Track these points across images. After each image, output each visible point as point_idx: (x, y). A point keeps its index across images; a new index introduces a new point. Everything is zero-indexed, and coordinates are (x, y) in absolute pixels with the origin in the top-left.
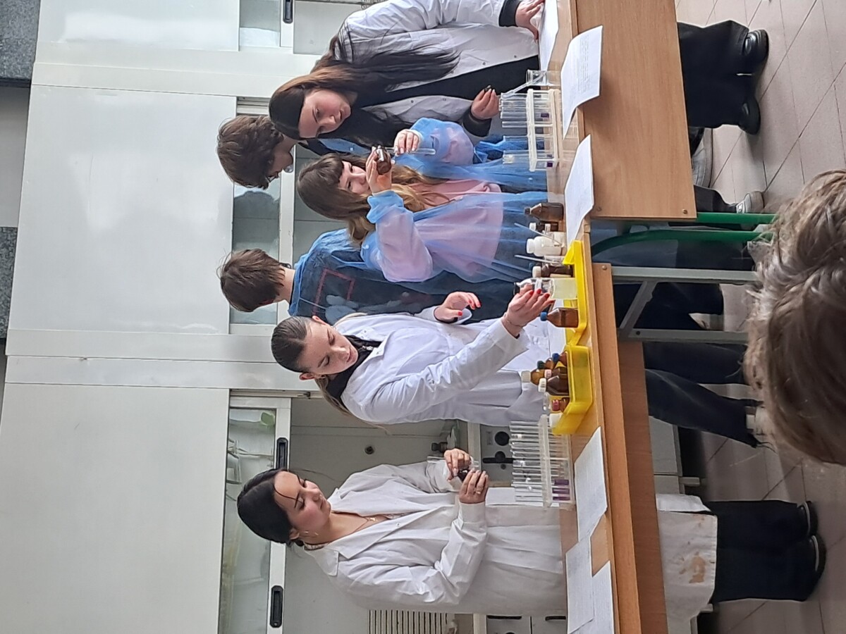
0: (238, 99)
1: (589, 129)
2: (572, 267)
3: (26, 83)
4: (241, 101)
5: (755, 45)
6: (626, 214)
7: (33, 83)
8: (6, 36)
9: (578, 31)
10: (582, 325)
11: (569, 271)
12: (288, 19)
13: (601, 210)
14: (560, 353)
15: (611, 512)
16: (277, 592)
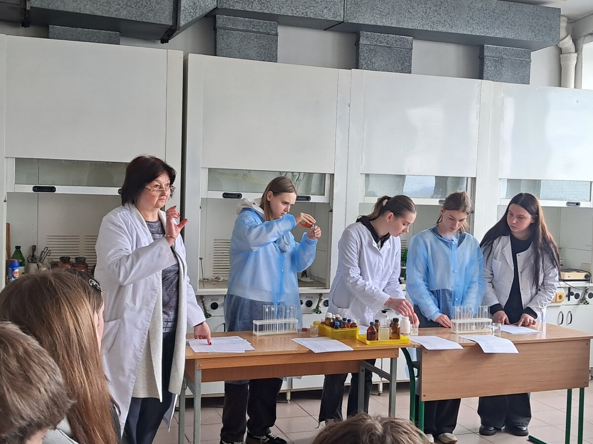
1: (466, 348)
3: (481, 77)
6: (424, 366)
7: (482, 81)
8: (504, 69)
16: (239, 196)
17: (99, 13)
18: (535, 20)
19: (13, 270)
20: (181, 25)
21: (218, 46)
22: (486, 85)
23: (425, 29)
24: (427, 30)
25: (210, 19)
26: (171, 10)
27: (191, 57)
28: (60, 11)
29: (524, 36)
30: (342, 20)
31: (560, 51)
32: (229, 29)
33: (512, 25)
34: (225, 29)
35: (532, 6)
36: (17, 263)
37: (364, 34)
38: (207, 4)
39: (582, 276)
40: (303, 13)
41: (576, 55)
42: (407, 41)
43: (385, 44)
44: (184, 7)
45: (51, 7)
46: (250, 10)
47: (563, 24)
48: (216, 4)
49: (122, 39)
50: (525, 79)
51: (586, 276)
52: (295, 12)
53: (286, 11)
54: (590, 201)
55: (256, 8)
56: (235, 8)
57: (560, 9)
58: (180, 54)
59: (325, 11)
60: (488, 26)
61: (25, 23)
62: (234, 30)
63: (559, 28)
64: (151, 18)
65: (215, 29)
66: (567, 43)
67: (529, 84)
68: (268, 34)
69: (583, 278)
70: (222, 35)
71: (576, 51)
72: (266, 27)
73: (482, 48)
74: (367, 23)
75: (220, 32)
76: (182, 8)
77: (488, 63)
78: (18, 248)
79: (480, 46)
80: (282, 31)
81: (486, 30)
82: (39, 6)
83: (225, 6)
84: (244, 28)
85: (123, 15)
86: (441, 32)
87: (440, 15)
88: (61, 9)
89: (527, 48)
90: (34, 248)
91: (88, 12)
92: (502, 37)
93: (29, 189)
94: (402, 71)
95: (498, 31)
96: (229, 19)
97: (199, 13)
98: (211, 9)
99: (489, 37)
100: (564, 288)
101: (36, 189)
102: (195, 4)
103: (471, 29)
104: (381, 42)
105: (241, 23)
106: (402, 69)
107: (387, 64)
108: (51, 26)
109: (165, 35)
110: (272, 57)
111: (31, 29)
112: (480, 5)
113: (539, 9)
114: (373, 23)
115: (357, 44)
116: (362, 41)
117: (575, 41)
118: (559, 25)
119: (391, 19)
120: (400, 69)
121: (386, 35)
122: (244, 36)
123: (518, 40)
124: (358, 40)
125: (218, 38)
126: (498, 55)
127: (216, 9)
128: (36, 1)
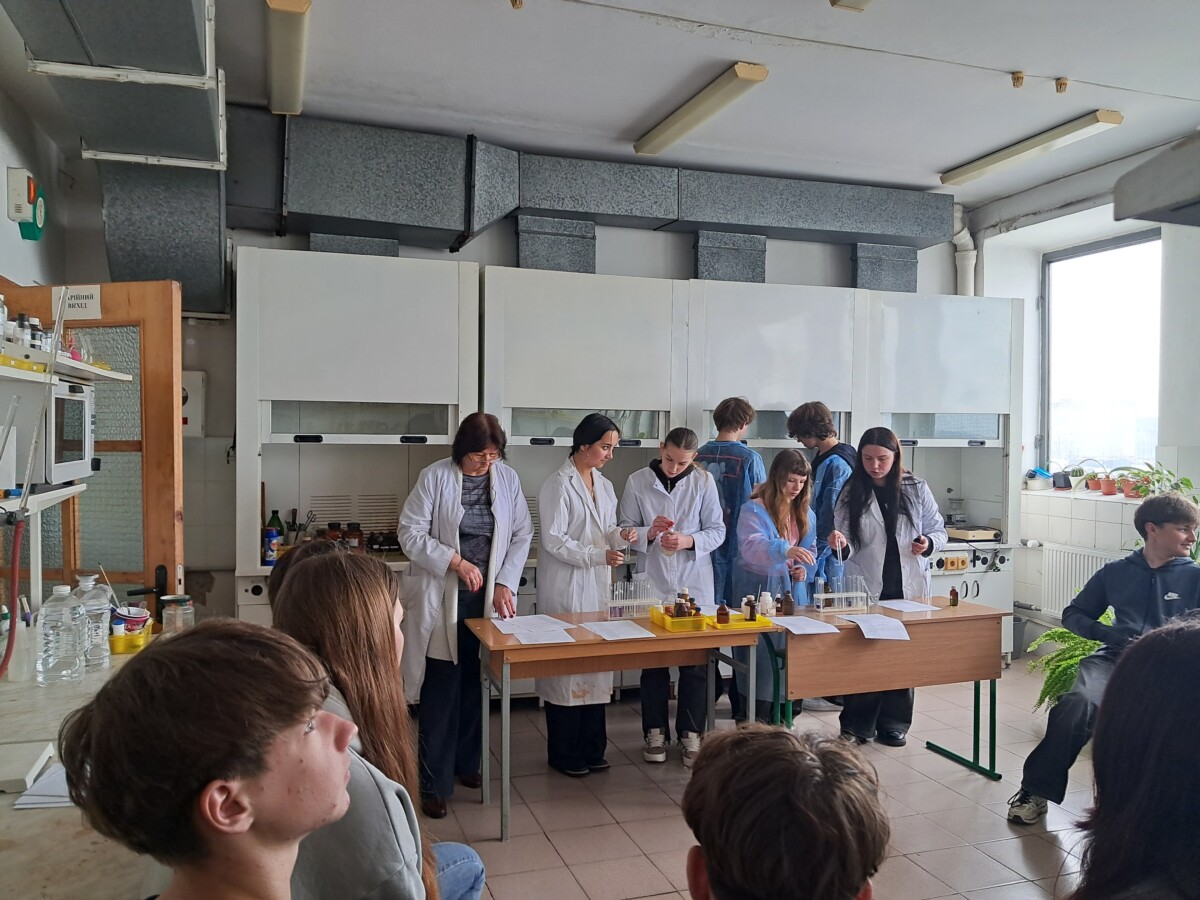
0: (850, 413)
1: (843, 631)
3: (854, 284)
4: (849, 415)
5: (896, 738)
6: (790, 655)
7: (855, 289)
8: (883, 273)
9: (907, 625)
11: (752, 618)
13: (792, 639)
14: (701, 612)
15: (604, 642)
16: (551, 442)
17: (373, 218)
18: (922, 211)
19: (270, 541)
20: (475, 230)
21: (521, 255)
22: (860, 294)
23: (782, 226)
24: (784, 227)
25: (512, 218)
26: (463, 212)
27: (490, 270)
28: (324, 216)
29: (908, 231)
30: (676, 218)
31: (955, 248)
32: (534, 232)
33: (892, 218)
34: (529, 232)
35: (917, 193)
36: (274, 532)
37: (703, 233)
38: (506, 202)
39: (990, 535)
40: (626, 211)
41: (975, 252)
42: (759, 241)
43: (731, 246)
44: (479, 207)
45: (313, 212)
46: (560, 208)
47: (958, 214)
48: (517, 202)
49: (402, 250)
50: (910, 287)
51: (995, 535)
52: (616, 210)
53: (604, 209)
54: (998, 438)
55: (569, 206)
56: (542, 207)
57: (952, 196)
58: (475, 267)
59: (655, 207)
60: (862, 220)
61: (280, 233)
62: (540, 233)
63: (953, 220)
64: (437, 222)
65: (517, 234)
66: (964, 238)
67: (915, 292)
68: (584, 237)
69: (992, 537)
70: (526, 241)
71: (976, 248)
72: (581, 229)
73: (854, 247)
74: (707, 220)
75: (523, 236)
76: (476, 209)
77: (862, 265)
78: (275, 513)
79: (851, 244)
80: (601, 233)
81: (859, 225)
82: (298, 211)
83: (529, 205)
84: (554, 231)
85: (403, 219)
86: (802, 230)
87: (800, 207)
88: (326, 213)
89: (914, 245)
90: (294, 512)
91: (358, 217)
92: (880, 232)
93: (289, 439)
94: (753, 280)
95: (874, 226)
96: (535, 221)
97: (498, 214)
98: (512, 209)
99: (863, 233)
100: (968, 551)
101: (298, 439)
102: (491, 203)
103: (840, 224)
104: (726, 244)
105: (550, 224)
106: (753, 277)
107: (733, 271)
108: (312, 234)
109: (456, 242)
110: (587, 266)
111: (287, 239)
112: (851, 194)
113: (926, 197)
114: (715, 220)
115: (695, 247)
116: (702, 242)
117: (973, 235)
118: (952, 216)
119: (738, 215)
120: (750, 277)
121: (732, 234)
122: (554, 241)
123: (900, 237)
124: (697, 241)
125: (521, 244)
126: (876, 255)
127: (518, 208)
128: (294, 205)
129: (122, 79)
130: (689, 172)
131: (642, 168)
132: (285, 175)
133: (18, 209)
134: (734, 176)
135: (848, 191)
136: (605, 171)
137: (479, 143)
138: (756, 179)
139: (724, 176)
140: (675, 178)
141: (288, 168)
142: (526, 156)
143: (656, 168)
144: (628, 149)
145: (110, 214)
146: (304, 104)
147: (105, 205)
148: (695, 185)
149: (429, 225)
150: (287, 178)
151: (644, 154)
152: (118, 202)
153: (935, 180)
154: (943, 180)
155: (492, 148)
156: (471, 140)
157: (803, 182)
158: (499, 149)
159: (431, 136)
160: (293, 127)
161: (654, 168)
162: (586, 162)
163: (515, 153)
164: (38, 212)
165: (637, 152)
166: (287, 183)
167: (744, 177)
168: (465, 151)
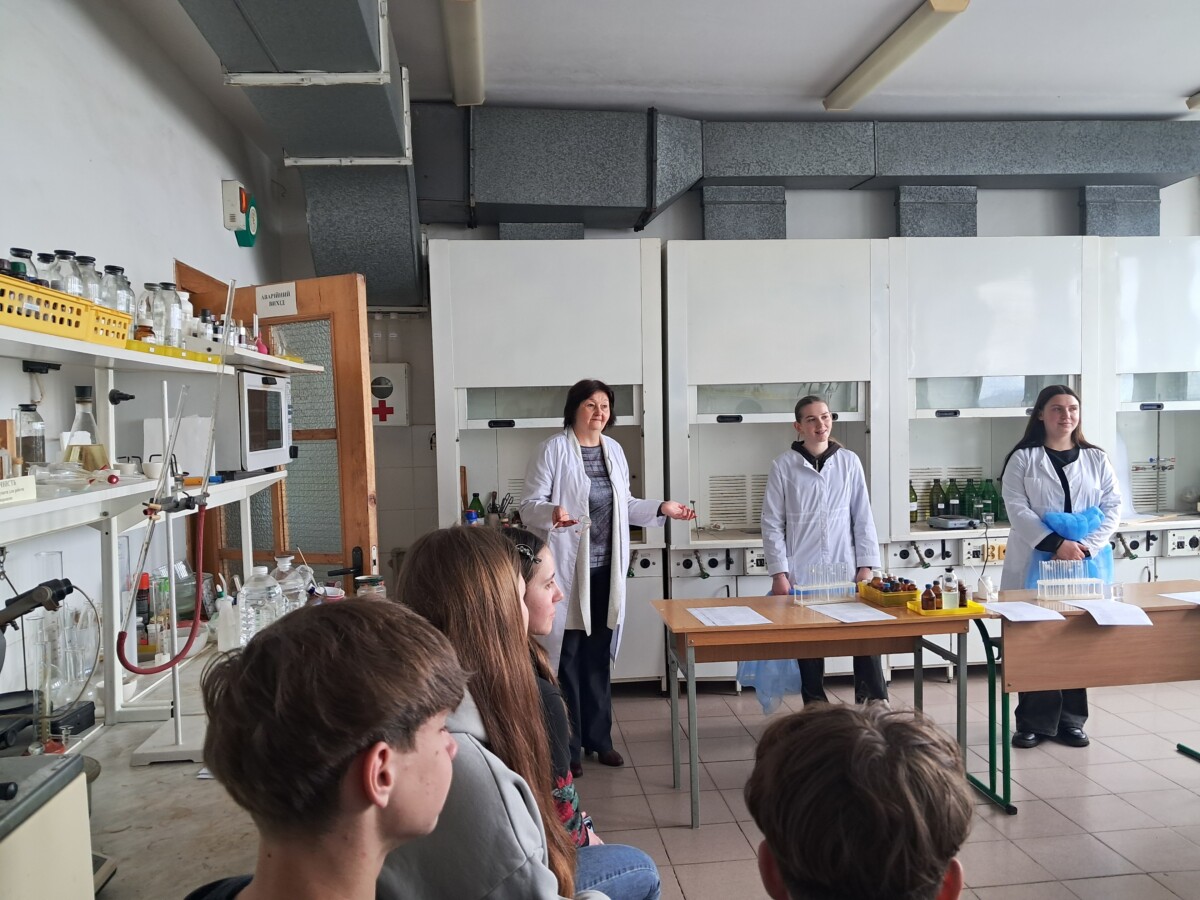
0: (1079, 376)
1: (1071, 619)
2: (965, 606)
3: (1082, 232)
4: (1079, 378)
6: (1007, 644)
7: (1084, 237)
8: (1118, 217)
9: (1148, 612)
10: (923, 612)
11: (963, 604)
12: (1143, 407)
13: (1009, 626)
16: (739, 419)
17: (557, 203)
18: (1163, 143)
20: (657, 205)
21: (707, 227)
22: (1090, 243)
23: (993, 173)
24: (996, 175)
25: (696, 191)
26: (645, 188)
27: (672, 245)
28: (511, 205)
29: (1147, 167)
30: (873, 174)
32: (720, 203)
33: (1127, 154)
34: (715, 203)
35: (1157, 123)
36: (475, 513)
37: (904, 188)
38: (690, 174)
40: (818, 171)
42: (969, 192)
43: (937, 200)
44: (661, 182)
45: (499, 200)
46: (746, 175)
48: (701, 172)
49: (587, 233)
50: (1152, 229)
52: (807, 170)
53: (793, 171)
55: (755, 171)
56: (727, 175)
58: (656, 243)
59: (849, 164)
60: (1091, 159)
61: (471, 224)
62: (726, 203)
64: (619, 201)
65: (702, 206)
67: (1158, 235)
68: (773, 203)
70: (712, 212)
72: (769, 194)
73: (1082, 191)
74: (908, 174)
75: (709, 208)
76: (658, 184)
77: (1092, 211)
78: (476, 496)
79: (1079, 188)
80: (791, 197)
81: (1087, 166)
82: (485, 201)
83: (713, 174)
84: (741, 199)
85: (586, 200)
86: (1017, 176)
87: (1015, 151)
88: (511, 201)
89: (1152, 185)
90: (494, 495)
91: (543, 203)
92: (1112, 172)
93: (484, 424)
94: (963, 234)
95: (1105, 165)
96: (721, 190)
97: (680, 188)
98: (696, 180)
99: (1092, 174)
101: (493, 424)
102: (674, 176)
103: (1064, 166)
104: (931, 198)
105: (735, 192)
106: (963, 232)
107: (940, 227)
108: (501, 224)
109: (637, 220)
110: (780, 234)
111: (478, 230)
112: (1077, 131)
113: (1169, 126)
114: (917, 173)
115: (897, 204)
116: (903, 199)
119: (943, 166)
120: (961, 231)
121: (938, 187)
122: (741, 210)
123: (1138, 175)
124: (898, 198)
125: (707, 216)
126: (1108, 198)
127: (702, 179)
128: (481, 195)
129: (306, 83)
130: (886, 124)
131: (833, 125)
132: (472, 166)
133: (233, 218)
134: (938, 124)
135: (1074, 128)
136: (794, 132)
137: (660, 116)
138: (964, 125)
139: (925, 126)
140: (871, 133)
141: (474, 160)
142: (709, 124)
143: (850, 124)
144: (818, 106)
145: (312, 217)
146: (487, 94)
147: (308, 209)
148: (893, 137)
149: (612, 204)
150: (474, 171)
151: (833, 110)
152: (320, 205)
153: (1181, 106)
154: (1190, 104)
155: (674, 120)
156: (652, 113)
157: (1019, 124)
158: (680, 119)
159: (611, 113)
160: (477, 118)
161: (846, 123)
162: (772, 124)
163: (697, 122)
164: (251, 220)
165: (827, 107)
166: (474, 174)
167: (948, 124)
168: (646, 124)
